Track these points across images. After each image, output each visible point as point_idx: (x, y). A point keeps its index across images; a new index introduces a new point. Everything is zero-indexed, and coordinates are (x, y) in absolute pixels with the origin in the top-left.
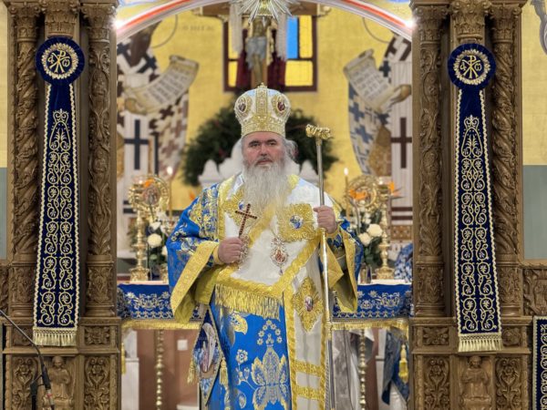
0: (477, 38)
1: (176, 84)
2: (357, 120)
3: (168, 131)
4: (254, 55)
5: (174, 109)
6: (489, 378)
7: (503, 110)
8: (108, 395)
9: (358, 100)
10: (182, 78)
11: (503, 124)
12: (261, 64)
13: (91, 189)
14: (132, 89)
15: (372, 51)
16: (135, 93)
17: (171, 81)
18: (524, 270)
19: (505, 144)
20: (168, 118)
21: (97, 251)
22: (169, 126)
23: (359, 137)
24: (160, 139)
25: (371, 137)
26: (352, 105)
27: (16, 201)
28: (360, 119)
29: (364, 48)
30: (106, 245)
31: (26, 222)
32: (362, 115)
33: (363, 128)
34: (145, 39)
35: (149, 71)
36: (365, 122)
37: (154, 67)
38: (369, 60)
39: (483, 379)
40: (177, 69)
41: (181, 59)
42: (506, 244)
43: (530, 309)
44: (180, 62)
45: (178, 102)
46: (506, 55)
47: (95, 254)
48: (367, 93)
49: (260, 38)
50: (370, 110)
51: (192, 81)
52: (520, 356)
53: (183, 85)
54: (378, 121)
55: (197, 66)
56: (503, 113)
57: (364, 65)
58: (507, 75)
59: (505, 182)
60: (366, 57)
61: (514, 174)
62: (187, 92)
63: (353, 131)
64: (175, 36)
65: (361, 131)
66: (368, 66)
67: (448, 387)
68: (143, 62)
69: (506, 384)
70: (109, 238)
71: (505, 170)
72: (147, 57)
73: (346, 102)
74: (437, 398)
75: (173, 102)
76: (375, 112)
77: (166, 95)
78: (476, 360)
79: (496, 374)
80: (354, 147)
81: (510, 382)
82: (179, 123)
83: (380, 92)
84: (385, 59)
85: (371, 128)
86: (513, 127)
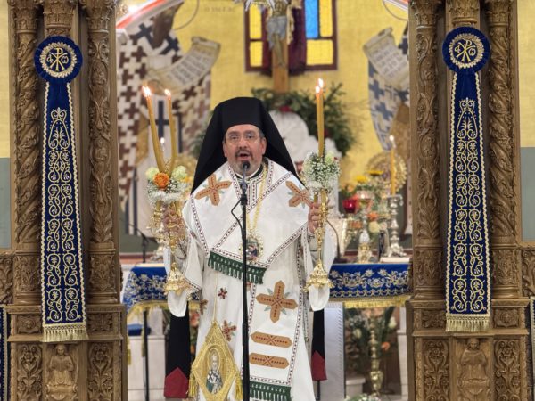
0: (472, 22)
1: (198, 65)
2: (377, 97)
3: (191, 111)
4: (274, 35)
5: (197, 89)
6: (487, 359)
7: (499, 93)
8: (112, 381)
9: (378, 78)
10: (205, 59)
11: (500, 107)
12: (281, 43)
13: (93, 178)
14: (155, 71)
15: (391, 29)
16: (159, 74)
17: (194, 63)
18: (522, 251)
19: (502, 127)
20: (191, 99)
21: (98, 239)
22: (192, 106)
23: (379, 114)
24: (184, 120)
25: (391, 114)
26: (372, 83)
27: (19, 191)
28: (381, 97)
29: (383, 26)
30: (107, 233)
31: (28, 211)
32: (382, 92)
33: (383, 105)
34: (167, 21)
35: (172, 53)
36: (385, 99)
37: (177, 49)
38: (388, 38)
39: (480, 361)
40: (198, 50)
41: (203, 40)
42: (503, 227)
43: (529, 290)
44: (203, 43)
45: (200, 83)
46: (502, 39)
47: (97, 242)
48: (387, 70)
49: (280, 18)
50: (390, 87)
51: (213, 62)
52: (518, 337)
53: (206, 66)
54: (398, 98)
55: (219, 46)
56: (498, 96)
57: (383, 43)
58: (503, 58)
59: (502, 164)
60: (386, 34)
61: (511, 157)
62: (209, 73)
63: (374, 108)
64: (197, 17)
65: (381, 108)
66: (387, 44)
67: (448, 369)
68: (165, 44)
69: (505, 365)
70: (110, 226)
71: (502, 153)
72: (169, 39)
73: (366, 80)
74: (437, 380)
75: (195, 82)
76: (395, 89)
77: (188, 76)
78: (474, 342)
79: (495, 355)
80: (374, 124)
81: (508, 362)
82: (202, 103)
83: (399, 69)
84: (404, 37)
85: (391, 105)
86: (510, 109)
